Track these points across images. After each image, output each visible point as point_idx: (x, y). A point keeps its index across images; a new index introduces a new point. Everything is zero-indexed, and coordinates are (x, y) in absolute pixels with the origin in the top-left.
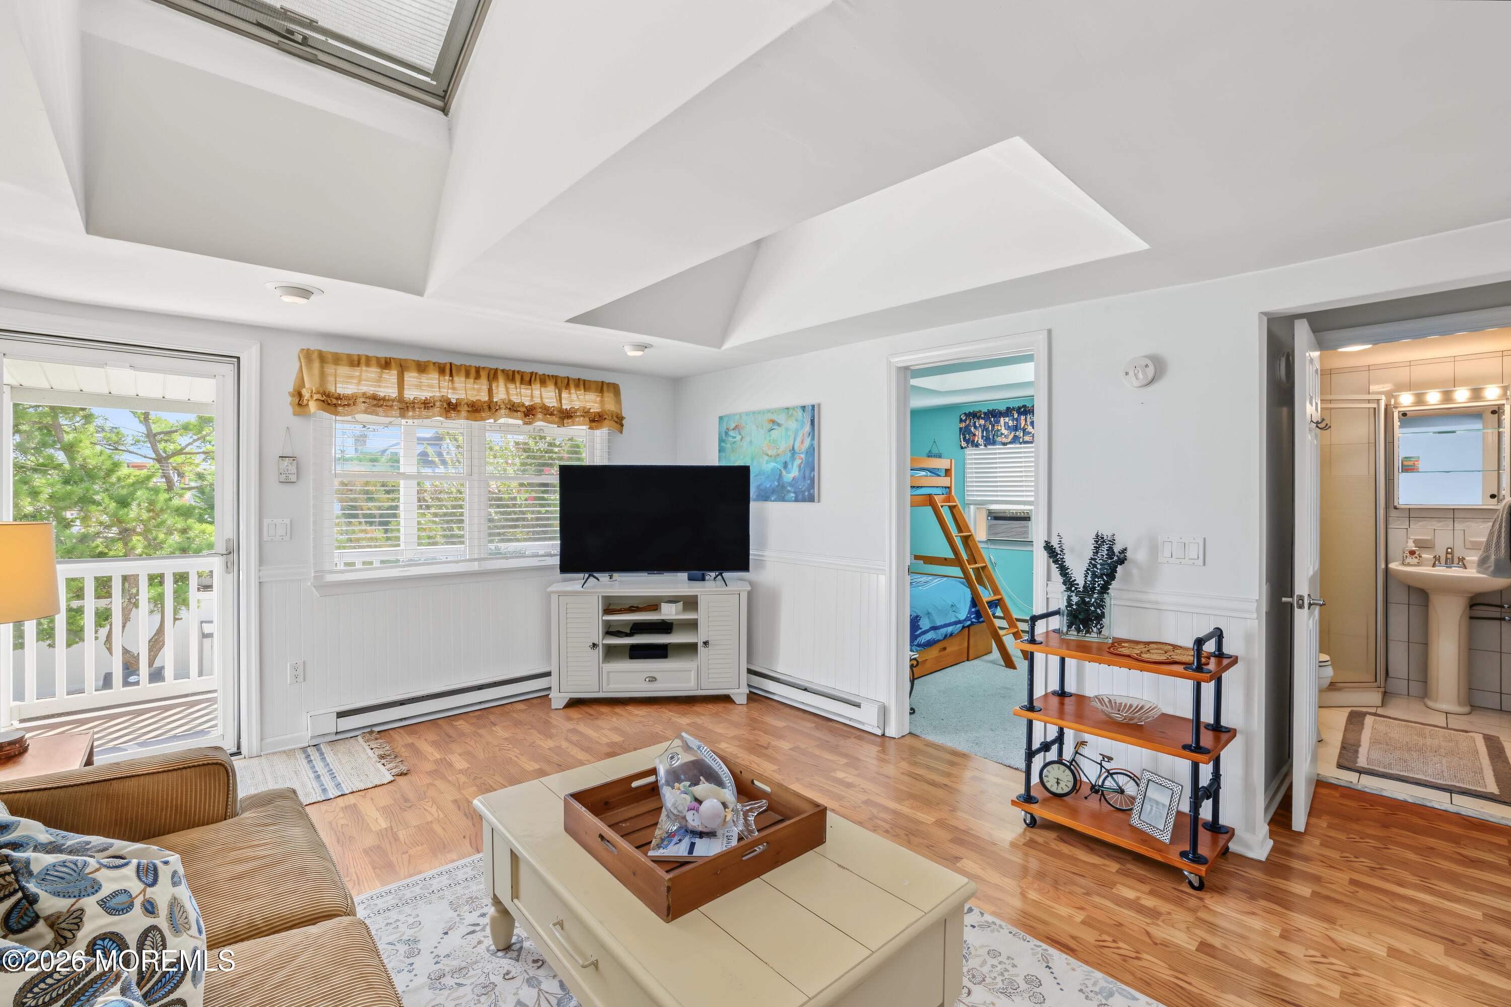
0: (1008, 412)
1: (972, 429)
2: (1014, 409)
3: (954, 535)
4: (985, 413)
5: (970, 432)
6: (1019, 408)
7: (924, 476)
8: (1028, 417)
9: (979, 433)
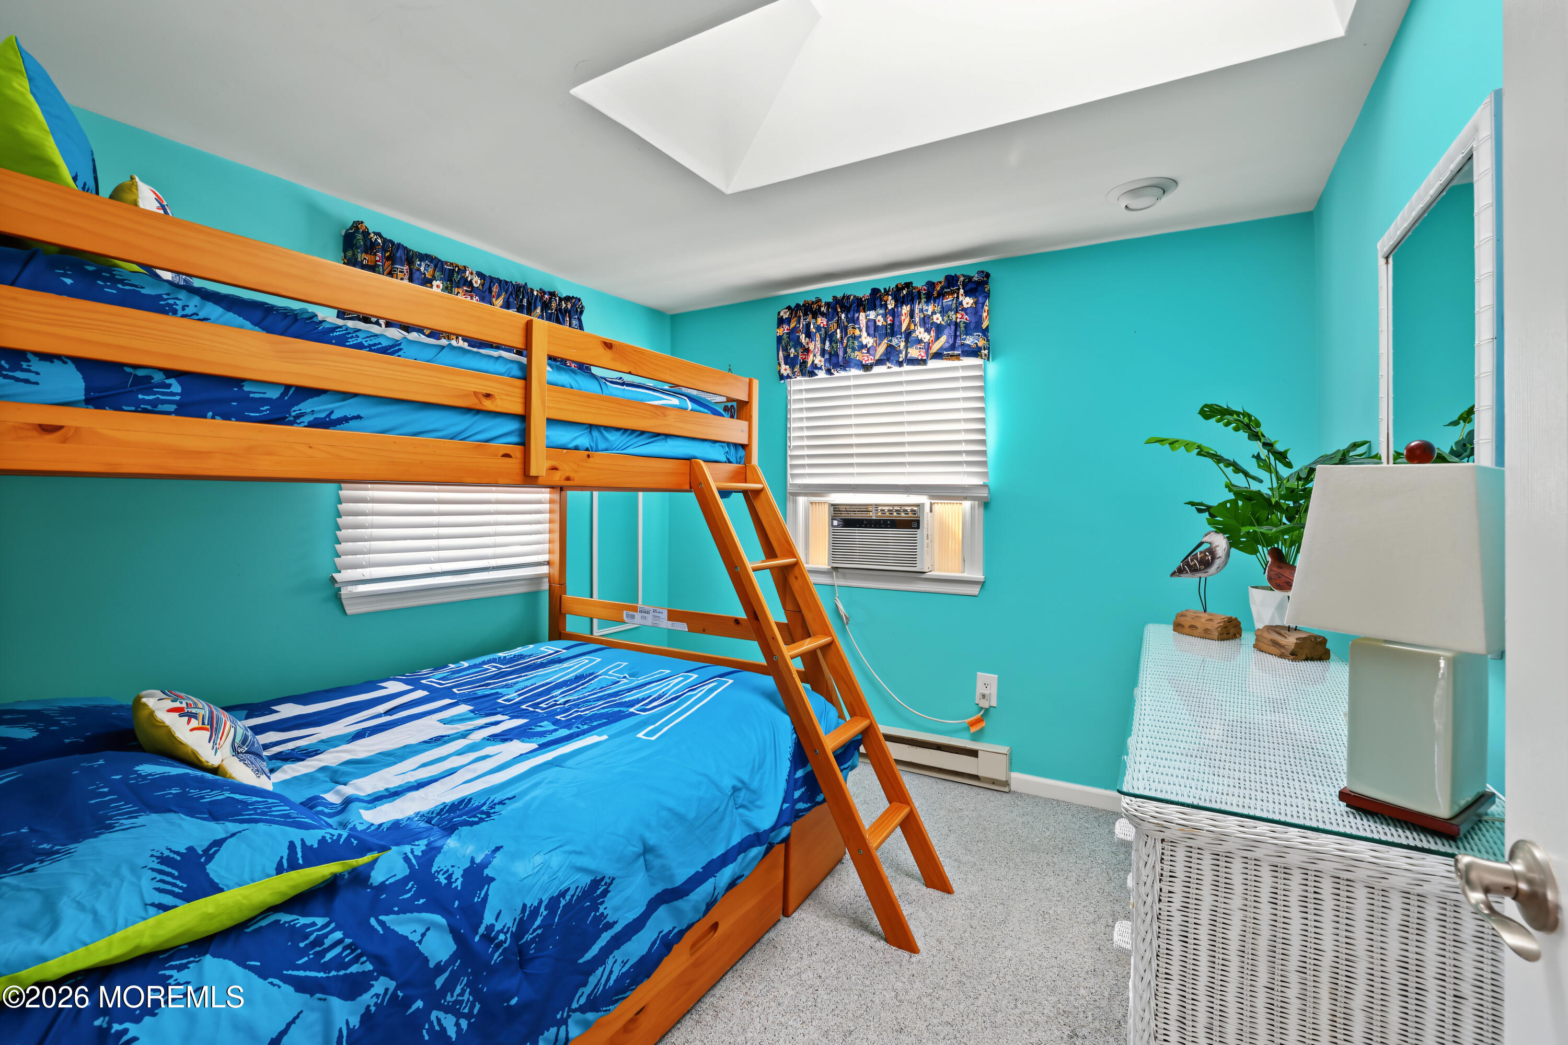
0: (875, 299)
1: (803, 337)
2: (887, 292)
3: (749, 566)
4: (828, 304)
5: (798, 343)
6: (899, 289)
7: (674, 406)
8: (917, 308)
9: (815, 346)
